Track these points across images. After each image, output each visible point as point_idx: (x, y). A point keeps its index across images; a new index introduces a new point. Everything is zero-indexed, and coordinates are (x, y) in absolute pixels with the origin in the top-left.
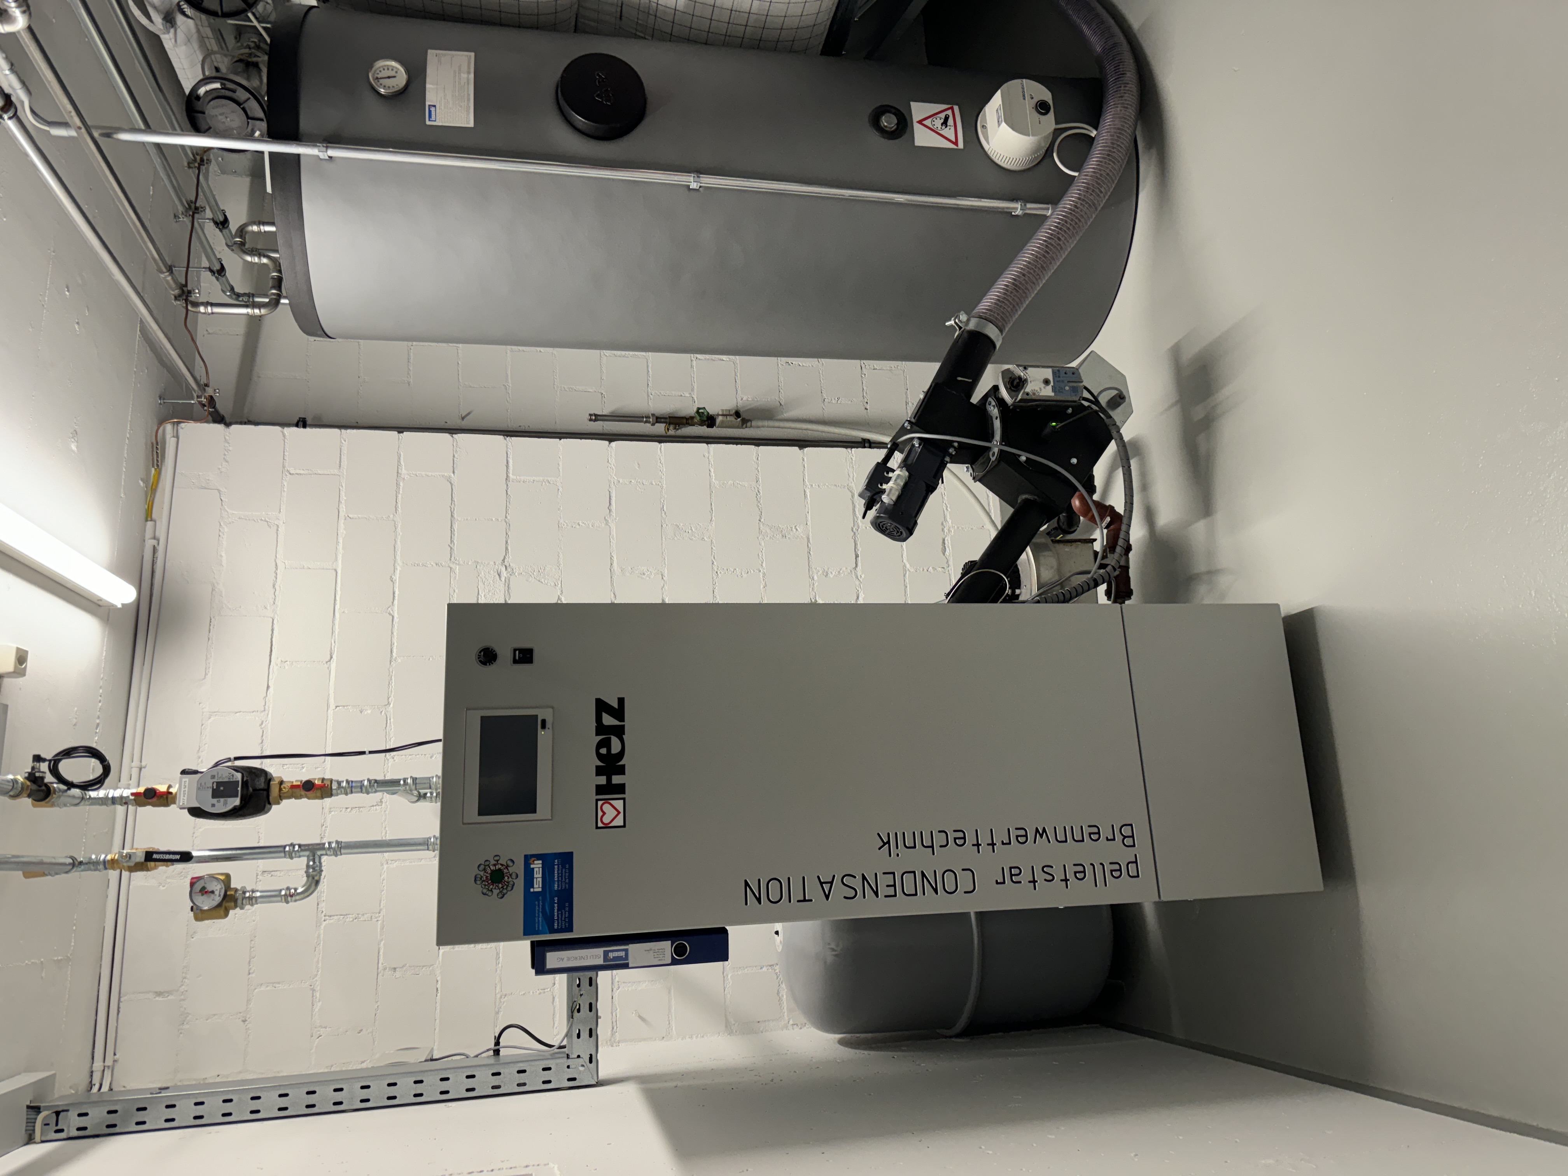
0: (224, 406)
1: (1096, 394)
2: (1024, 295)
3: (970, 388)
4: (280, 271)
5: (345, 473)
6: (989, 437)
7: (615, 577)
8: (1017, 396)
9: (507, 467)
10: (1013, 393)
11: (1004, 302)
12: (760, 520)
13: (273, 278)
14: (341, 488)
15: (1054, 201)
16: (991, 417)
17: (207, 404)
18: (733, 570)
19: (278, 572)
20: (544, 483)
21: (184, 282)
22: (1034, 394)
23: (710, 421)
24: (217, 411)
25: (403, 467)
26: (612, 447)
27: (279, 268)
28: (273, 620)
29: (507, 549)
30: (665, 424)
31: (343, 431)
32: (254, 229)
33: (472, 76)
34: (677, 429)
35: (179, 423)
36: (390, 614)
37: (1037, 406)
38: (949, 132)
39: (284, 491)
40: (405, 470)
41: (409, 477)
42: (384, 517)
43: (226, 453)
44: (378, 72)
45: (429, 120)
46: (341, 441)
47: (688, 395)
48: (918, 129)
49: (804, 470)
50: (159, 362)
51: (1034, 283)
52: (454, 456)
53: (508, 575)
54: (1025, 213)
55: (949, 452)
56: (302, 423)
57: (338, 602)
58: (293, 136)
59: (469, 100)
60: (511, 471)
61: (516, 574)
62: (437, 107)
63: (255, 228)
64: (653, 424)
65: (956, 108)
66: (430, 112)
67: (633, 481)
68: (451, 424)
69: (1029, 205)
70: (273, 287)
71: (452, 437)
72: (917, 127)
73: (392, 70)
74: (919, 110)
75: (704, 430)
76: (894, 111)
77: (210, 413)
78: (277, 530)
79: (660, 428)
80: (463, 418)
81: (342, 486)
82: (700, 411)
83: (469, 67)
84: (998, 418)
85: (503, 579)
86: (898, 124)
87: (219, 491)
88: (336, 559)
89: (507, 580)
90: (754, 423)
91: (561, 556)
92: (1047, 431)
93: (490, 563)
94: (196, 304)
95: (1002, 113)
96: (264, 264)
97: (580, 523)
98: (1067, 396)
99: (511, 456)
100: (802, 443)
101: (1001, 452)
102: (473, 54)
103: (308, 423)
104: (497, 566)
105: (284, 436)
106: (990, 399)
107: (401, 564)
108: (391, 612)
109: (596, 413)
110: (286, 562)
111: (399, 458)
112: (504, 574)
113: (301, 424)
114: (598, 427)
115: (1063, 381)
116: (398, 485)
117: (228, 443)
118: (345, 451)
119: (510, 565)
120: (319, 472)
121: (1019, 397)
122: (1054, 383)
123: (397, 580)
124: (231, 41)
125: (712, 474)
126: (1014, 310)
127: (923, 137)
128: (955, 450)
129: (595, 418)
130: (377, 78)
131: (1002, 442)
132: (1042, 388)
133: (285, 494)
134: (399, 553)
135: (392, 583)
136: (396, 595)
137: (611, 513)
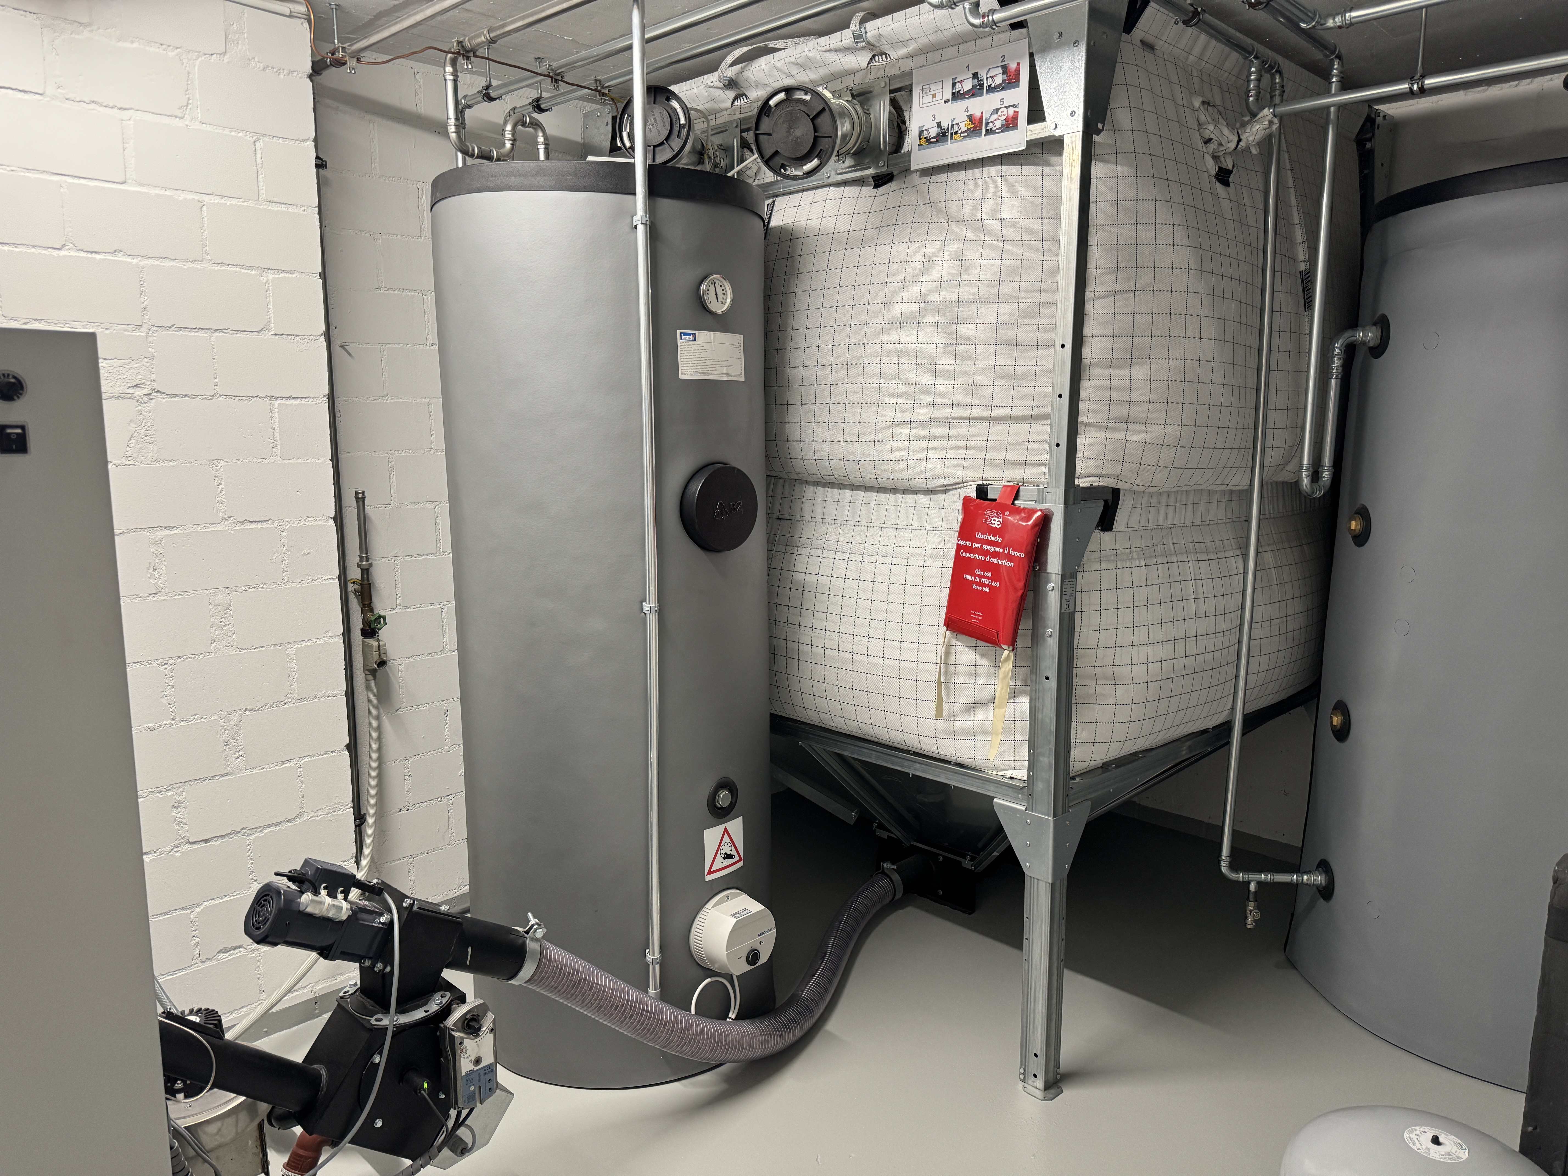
0: (331, 76)
1: (467, 1122)
2: (569, 996)
3: (458, 965)
4: (498, 160)
5: (261, 207)
6: (402, 1009)
7: (146, 533)
8: (456, 1031)
9: (289, 398)
10: (460, 1025)
11: (560, 975)
12: (246, 709)
13: (491, 151)
14: (241, 200)
15: (665, 996)
16: (426, 1004)
17: (334, 56)
18: (171, 684)
19: (115, 110)
20: (272, 441)
21: (478, 54)
22: (462, 1051)
23: (370, 631)
24: (326, 67)
25: (276, 276)
26: (328, 520)
27: (502, 159)
28: (41, 94)
29: (176, 396)
30: (360, 579)
31: (317, 209)
32: (539, 137)
33: (725, 378)
34: (355, 594)
35: (309, 21)
36: (64, 245)
37: (447, 1058)
38: (720, 863)
39: (232, 132)
40: (273, 278)
41: (264, 281)
42: (207, 248)
43: (275, 70)
44: (720, 284)
45: (681, 333)
46: (304, 206)
47: (398, 602)
48: (719, 829)
49: (320, 755)
50: (380, 12)
51: (583, 1002)
52: (296, 336)
53: (138, 398)
54: (649, 965)
55: (377, 963)
56: (320, 164)
57: (76, 181)
58: (653, 191)
59: (704, 374)
60: (284, 401)
61: (140, 408)
62: (694, 342)
63: (541, 139)
64: (359, 565)
65: (741, 864)
66: (689, 334)
67: (285, 548)
68: (334, 332)
69: (657, 967)
70: (480, 150)
71: (322, 335)
72: (720, 829)
73: (723, 299)
74: (736, 826)
75: (357, 625)
76: (733, 801)
77: (323, 60)
78: (176, 117)
79: (355, 574)
80: (342, 347)
81: (244, 202)
82: (382, 619)
83: (732, 375)
84: (427, 1014)
85: (131, 391)
86: (722, 808)
87: (225, 53)
88: (141, 185)
89: (129, 396)
90: (372, 684)
91: (172, 464)
92: (417, 1079)
93: (153, 375)
94: (454, 63)
95: (744, 915)
96: (505, 143)
97: (221, 487)
98: (462, 1090)
99: (303, 402)
100: (353, 747)
101: (385, 1029)
102: (743, 379)
103: (321, 170)
104: (149, 383)
105: (304, 141)
106: (448, 994)
107: (141, 264)
108: (67, 247)
109: (366, 499)
110: (131, 122)
111: (288, 272)
112: (138, 392)
113: (320, 162)
114: (350, 502)
115: (479, 1081)
116: (252, 268)
117: (288, 75)
118: (291, 209)
119: (152, 399)
120: (261, 177)
121: (457, 1034)
122: (478, 1070)
123: (116, 258)
124: (717, 140)
125: (304, 644)
126: (554, 989)
127: (712, 836)
128: (380, 970)
129: (360, 499)
130: (715, 283)
131: (396, 1027)
132: (470, 1059)
133: (227, 132)
134: (157, 263)
135: (112, 251)
136: (94, 255)
137: (240, 524)
